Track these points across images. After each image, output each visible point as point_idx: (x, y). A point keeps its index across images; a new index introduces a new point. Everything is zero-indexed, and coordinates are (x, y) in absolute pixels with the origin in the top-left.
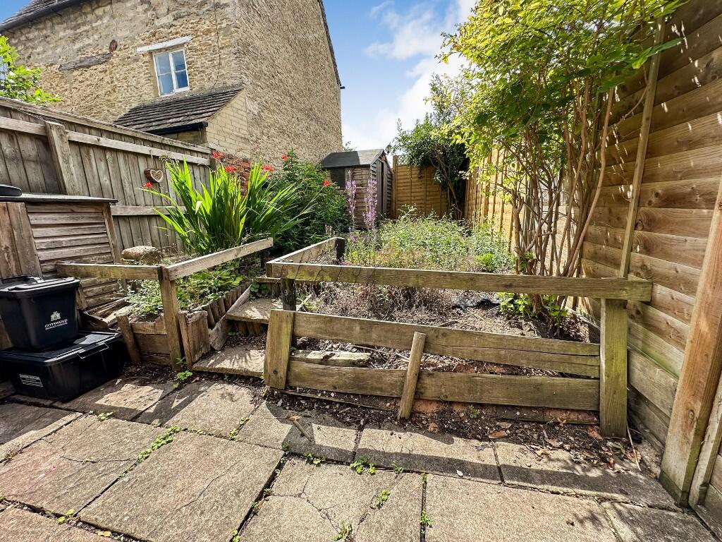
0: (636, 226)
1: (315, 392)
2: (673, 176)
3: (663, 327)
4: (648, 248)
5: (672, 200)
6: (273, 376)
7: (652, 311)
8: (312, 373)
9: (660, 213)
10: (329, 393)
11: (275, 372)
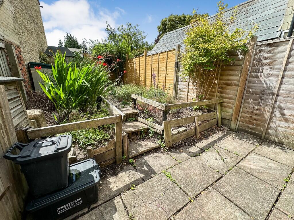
0: (218, 89)
1: (178, 143)
2: (227, 80)
3: (226, 106)
4: (221, 92)
5: (226, 84)
6: (169, 143)
7: (223, 103)
8: (177, 137)
9: (224, 86)
10: (181, 141)
11: (169, 142)
